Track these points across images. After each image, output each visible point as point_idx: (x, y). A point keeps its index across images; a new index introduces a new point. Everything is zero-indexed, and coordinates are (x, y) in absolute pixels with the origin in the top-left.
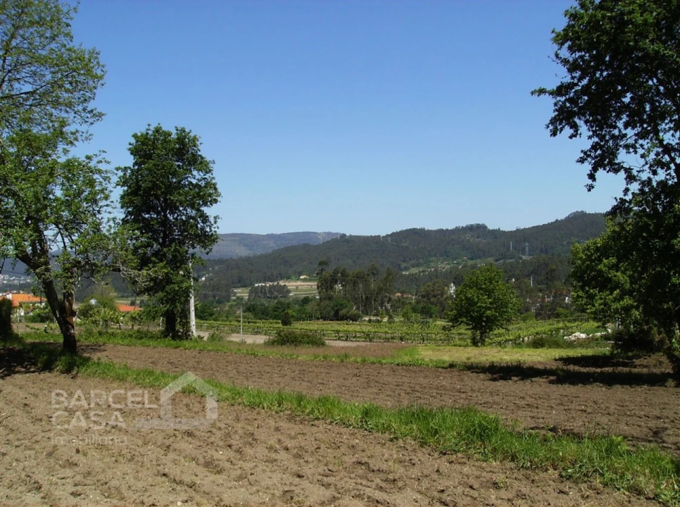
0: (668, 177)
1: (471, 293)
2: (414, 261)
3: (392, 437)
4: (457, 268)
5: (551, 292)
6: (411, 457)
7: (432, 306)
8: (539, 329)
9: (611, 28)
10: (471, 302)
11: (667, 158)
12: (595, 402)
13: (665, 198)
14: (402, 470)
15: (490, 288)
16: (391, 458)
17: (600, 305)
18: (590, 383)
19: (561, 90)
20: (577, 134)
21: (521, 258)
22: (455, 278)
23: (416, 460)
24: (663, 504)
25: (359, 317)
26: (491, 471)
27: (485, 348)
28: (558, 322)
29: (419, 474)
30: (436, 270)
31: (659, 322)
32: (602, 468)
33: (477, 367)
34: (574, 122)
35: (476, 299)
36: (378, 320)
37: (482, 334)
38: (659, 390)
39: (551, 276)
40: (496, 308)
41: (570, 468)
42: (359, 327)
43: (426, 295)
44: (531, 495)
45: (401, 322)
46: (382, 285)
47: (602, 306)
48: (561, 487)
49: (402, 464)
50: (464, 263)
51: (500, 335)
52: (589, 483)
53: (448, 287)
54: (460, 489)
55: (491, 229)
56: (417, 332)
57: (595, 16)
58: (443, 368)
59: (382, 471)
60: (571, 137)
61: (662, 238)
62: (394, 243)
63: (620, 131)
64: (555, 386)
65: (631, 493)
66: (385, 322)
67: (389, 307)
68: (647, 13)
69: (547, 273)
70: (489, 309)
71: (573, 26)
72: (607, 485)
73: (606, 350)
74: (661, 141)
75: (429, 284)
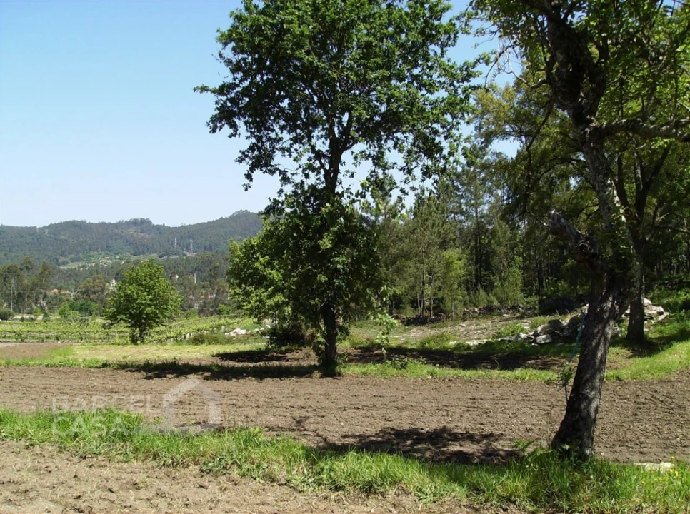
0: (318, 182)
1: (131, 290)
2: (73, 256)
3: (27, 444)
4: (119, 264)
5: (214, 289)
6: (47, 465)
7: (92, 304)
8: (200, 326)
9: (273, 35)
10: (129, 298)
11: (317, 164)
12: (246, 396)
13: (315, 201)
14: (35, 479)
15: (150, 285)
16: (24, 467)
17: (256, 301)
18: (243, 377)
19: (223, 90)
20: (236, 134)
21: (185, 255)
22: (117, 274)
23: (52, 467)
24: (294, 488)
25: (10, 315)
26: (132, 472)
27: (144, 346)
28: (220, 318)
29: (55, 482)
30: (97, 265)
31: (306, 317)
32: (240, 460)
33: (132, 366)
34: (233, 121)
35: (136, 296)
36: (32, 319)
37: (141, 331)
38: (305, 381)
39: (214, 273)
40: (156, 305)
41: (210, 462)
42: (10, 326)
43: (86, 292)
44: (171, 492)
45: (57, 320)
46: (36, 281)
47: (258, 303)
48: (202, 481)
49: (38, 473)
50: (127, 258)
51: (162, 332)
52: (227, 475)
53: (109, 283)
54: (98, 494)
55: (155, 224)
56: (74, 331)
57: (258, 20)
58: (97, 367)
59: (13, 482)
60: (230, 137)
61: (310, 239)
62: (52, 236)
63: (277, 134)
64: (209, 381)
65: (266, 481)
66: (39, 321)
67: (45, 304)
68: (304, 25)
69: (211, 270)
70: (150, 305)
71: (237, 27)
72: (244, 475)
73: (261, 344)
74: (313, 147)
75: (89, 279)
